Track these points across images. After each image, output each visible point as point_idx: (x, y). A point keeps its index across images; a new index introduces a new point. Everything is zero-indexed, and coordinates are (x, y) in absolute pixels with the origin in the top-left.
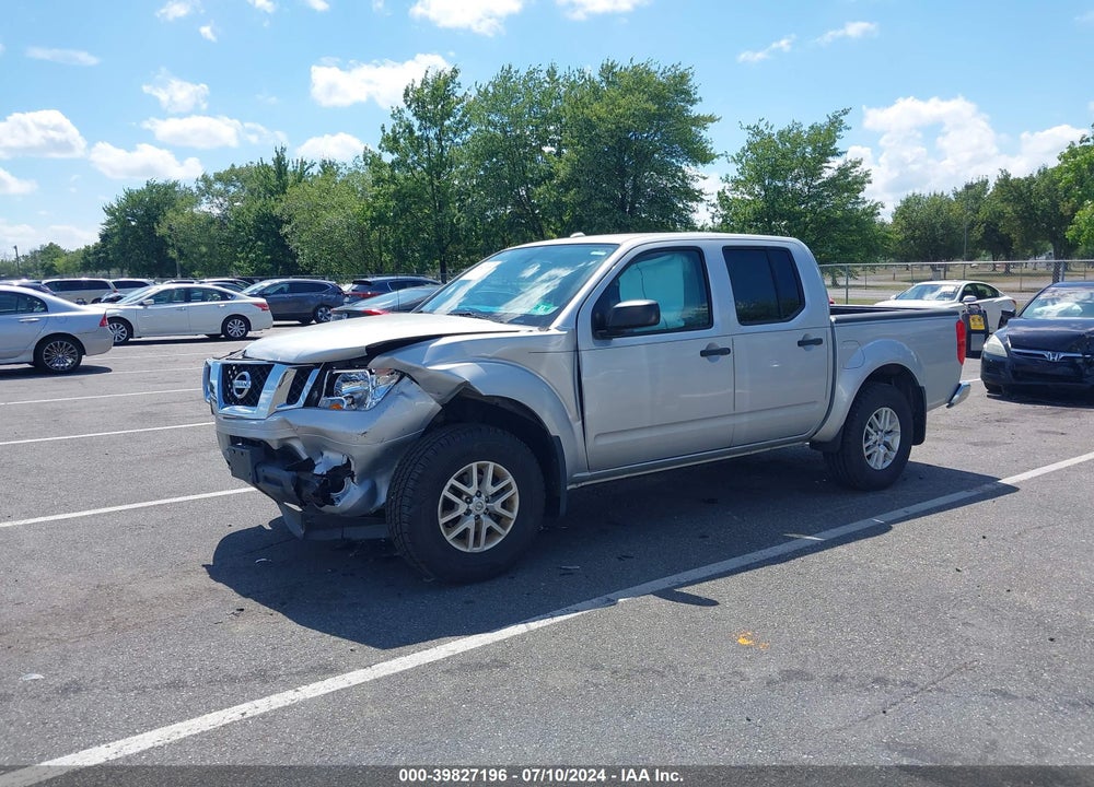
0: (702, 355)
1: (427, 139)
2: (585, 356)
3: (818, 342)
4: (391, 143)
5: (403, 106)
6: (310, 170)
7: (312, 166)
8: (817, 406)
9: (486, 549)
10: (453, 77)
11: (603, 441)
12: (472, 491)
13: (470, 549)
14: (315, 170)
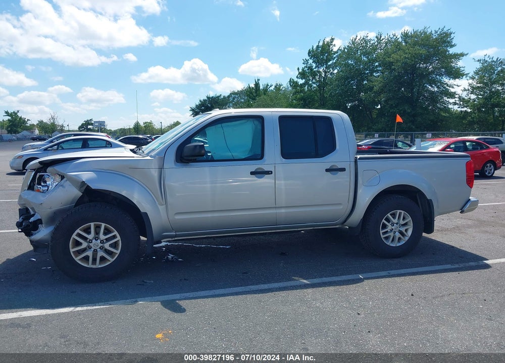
0: (251, 174)
1: (319, 72)
2: (167, 172)
3: (343, 170)
4: (302, 75)
5: (308, 58)
6: (271, 88)
7: (271, 86)
8: (341, 207)
9: (99, 267)
10: (332, 42)
11: (177, 217)
12: (90, 237)
13: (90, 266)
14: (272, 88)
